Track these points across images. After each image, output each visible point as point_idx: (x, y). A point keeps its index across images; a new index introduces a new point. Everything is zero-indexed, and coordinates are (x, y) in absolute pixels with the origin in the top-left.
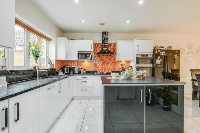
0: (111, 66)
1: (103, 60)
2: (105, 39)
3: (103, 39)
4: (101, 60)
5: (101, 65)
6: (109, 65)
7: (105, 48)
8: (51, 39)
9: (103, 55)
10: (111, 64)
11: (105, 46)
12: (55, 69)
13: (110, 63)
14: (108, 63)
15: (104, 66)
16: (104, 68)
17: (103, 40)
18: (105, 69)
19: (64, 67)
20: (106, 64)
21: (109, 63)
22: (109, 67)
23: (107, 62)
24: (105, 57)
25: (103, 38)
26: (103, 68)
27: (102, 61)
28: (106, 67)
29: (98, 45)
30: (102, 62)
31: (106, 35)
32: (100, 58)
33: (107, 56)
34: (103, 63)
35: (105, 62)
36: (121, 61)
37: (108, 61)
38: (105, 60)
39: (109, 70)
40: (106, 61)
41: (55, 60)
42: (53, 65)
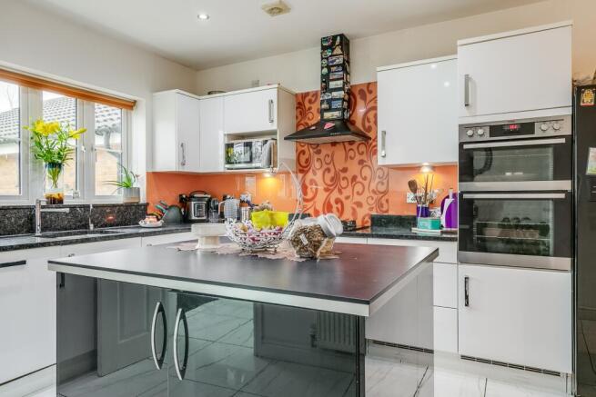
0: (367, 194)
1: (331, 166)
2: (333, 69)
3: (325, 71)
4: (325, 166)
5: (326, 190)
6: (358, 188)
7: (330, 109)
8: (135, 102)
9: (334, 144)
10: (366, 183)
11: (329, 102)
12: (146, 205)
13: (365, 179)
14: (354, 178)
15: (335, 195)
16: (337, 201)
17: (323, 76)
18: (339, 206)
19: (191, 198)
20: (344, 183)
21: (359, 179)
22: (357, 198)
23: (349, 175)
24: (339, 153)
25: (322, 68)
26: (332, 202)
27: (328, 170)
28: (347, 198)
29: (310, 102)
30: (328, 176)
31: (335, 53)
32: (322, 156)
33: (348, 147)
34: (332, 179)
35: (342, 175)
36: (415, 168)
37: (354, 168)
38: (339, 167)
39: (358, 210)
40: (345, 170)
41: (148, 174)
42: (138, 190)
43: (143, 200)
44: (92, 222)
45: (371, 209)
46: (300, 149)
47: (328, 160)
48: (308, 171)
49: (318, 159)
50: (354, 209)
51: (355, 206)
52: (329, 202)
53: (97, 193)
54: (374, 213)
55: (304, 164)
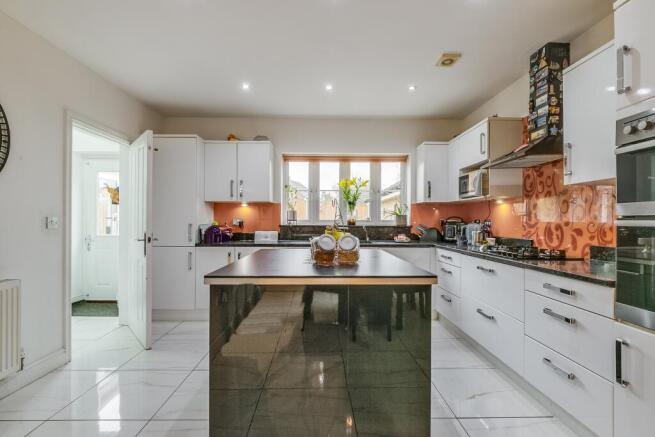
2: (540, 85)
4: (546, 189)
6: (578, 212)
7: (537, 128)
8: (407, 157)
11: (535, 121)
12: (411, 227)
13: (586, 201)
15: (556, 220)
16: (557, 227)
18: (559, 233)
22: (577, 224)
23: (569, 198)
26: (553, 229)
27: (550, 193)
30: (550, 200)
31: (541, 66)
32: (543, 179)
35: (561, 198)
39: (578, 238)
40: (565, 192)
41: (412, 205)
42: (405, 217)
43: (408, 224)
44: (369, 236)
45: (592, 238)
46: (527, 173)
47: (549, 182)
48: (532, 196)
49: (541, 182)
50: (573, 237)
51: (574, 234)
52: (550, 229)
53: (382, 218)
54: (595, 243)
55: (529, 189)
